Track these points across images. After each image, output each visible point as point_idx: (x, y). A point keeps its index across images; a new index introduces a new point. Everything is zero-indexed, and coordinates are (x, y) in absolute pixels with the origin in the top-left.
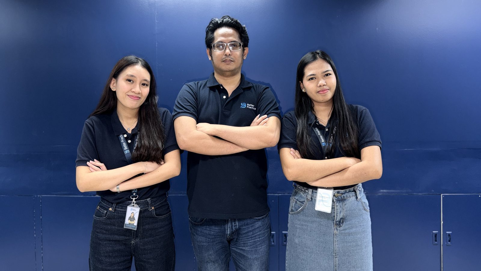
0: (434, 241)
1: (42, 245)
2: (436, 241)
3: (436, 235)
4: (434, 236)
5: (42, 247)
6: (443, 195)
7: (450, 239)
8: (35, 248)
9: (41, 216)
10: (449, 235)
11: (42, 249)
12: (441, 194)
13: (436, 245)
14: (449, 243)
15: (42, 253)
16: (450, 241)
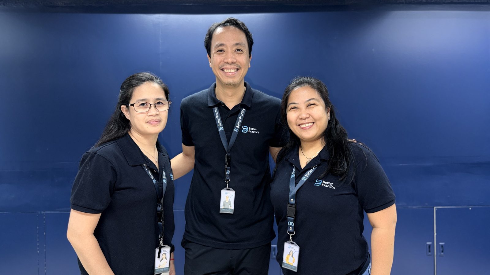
0: (428, 251)
1: (45, 261)
2: (430, 252)
3: (430, 246)
4: (428, 247)
5: (45, 263)
6: (436, 208)
7: (443, 250)
8: (38, 265)
9: (45, 232)
10: (442, 246)
11: (45, 265)
12: (433, 207)
13: (430, 255)
14: (442, 253)
15: (45, 269)
16: (442, 252)
